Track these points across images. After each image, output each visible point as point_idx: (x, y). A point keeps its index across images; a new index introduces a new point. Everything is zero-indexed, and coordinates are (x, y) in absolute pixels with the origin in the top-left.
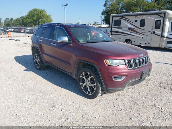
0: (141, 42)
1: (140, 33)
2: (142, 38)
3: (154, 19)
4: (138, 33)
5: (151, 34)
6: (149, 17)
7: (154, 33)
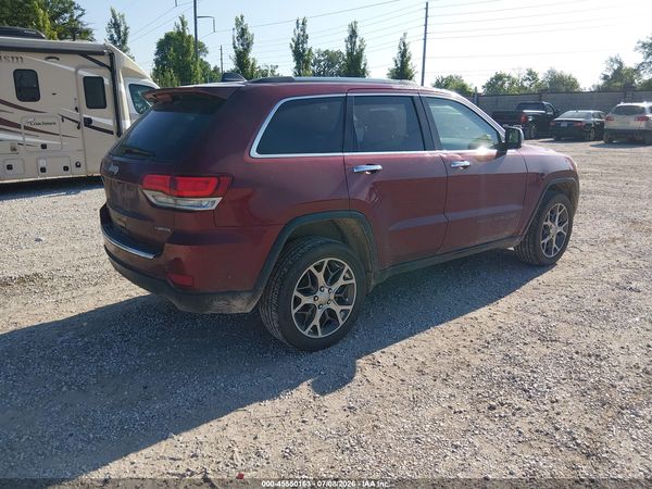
0: (42, 163)
1: (26, 128)
2: (44, 146)
3: (73, 70)
4: (18, 126)
5: (79, 128)
6: (52, 63)
7: (88, 122)
